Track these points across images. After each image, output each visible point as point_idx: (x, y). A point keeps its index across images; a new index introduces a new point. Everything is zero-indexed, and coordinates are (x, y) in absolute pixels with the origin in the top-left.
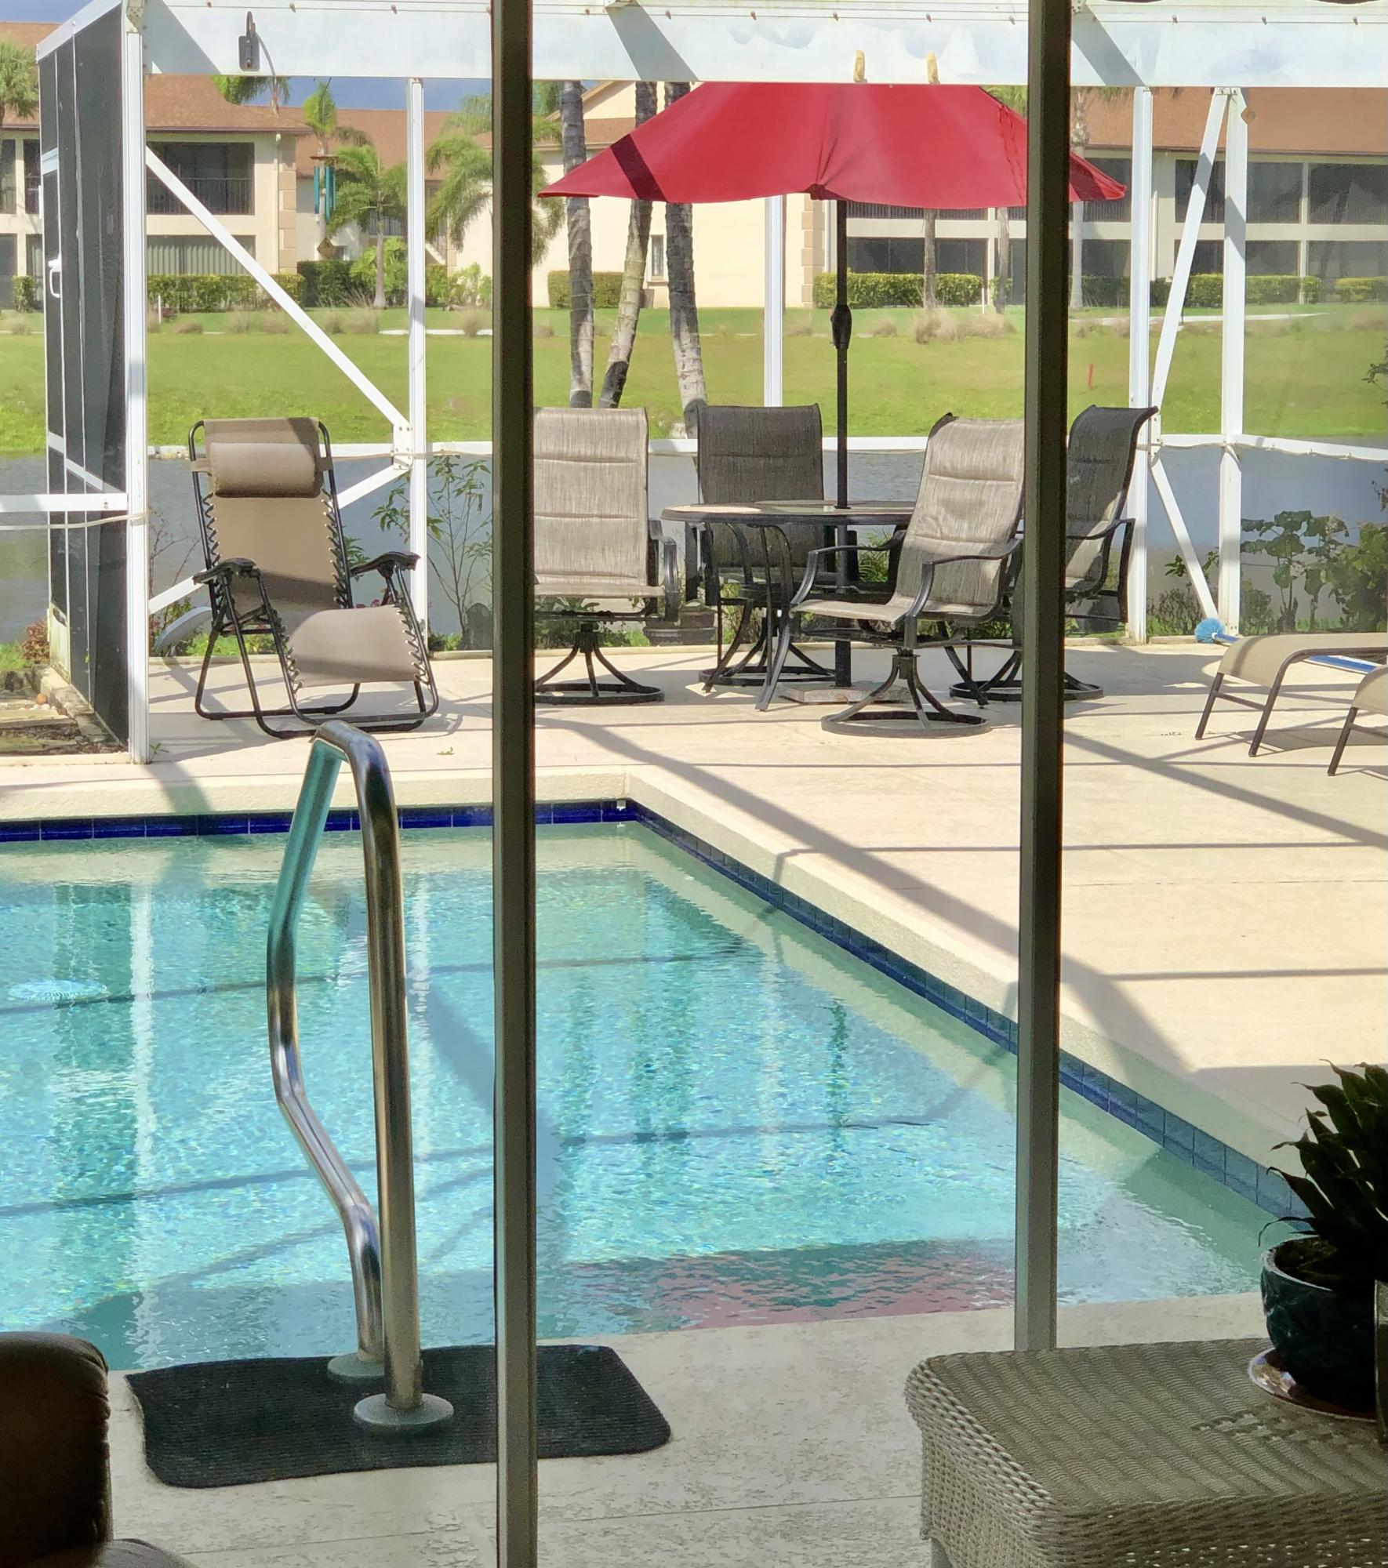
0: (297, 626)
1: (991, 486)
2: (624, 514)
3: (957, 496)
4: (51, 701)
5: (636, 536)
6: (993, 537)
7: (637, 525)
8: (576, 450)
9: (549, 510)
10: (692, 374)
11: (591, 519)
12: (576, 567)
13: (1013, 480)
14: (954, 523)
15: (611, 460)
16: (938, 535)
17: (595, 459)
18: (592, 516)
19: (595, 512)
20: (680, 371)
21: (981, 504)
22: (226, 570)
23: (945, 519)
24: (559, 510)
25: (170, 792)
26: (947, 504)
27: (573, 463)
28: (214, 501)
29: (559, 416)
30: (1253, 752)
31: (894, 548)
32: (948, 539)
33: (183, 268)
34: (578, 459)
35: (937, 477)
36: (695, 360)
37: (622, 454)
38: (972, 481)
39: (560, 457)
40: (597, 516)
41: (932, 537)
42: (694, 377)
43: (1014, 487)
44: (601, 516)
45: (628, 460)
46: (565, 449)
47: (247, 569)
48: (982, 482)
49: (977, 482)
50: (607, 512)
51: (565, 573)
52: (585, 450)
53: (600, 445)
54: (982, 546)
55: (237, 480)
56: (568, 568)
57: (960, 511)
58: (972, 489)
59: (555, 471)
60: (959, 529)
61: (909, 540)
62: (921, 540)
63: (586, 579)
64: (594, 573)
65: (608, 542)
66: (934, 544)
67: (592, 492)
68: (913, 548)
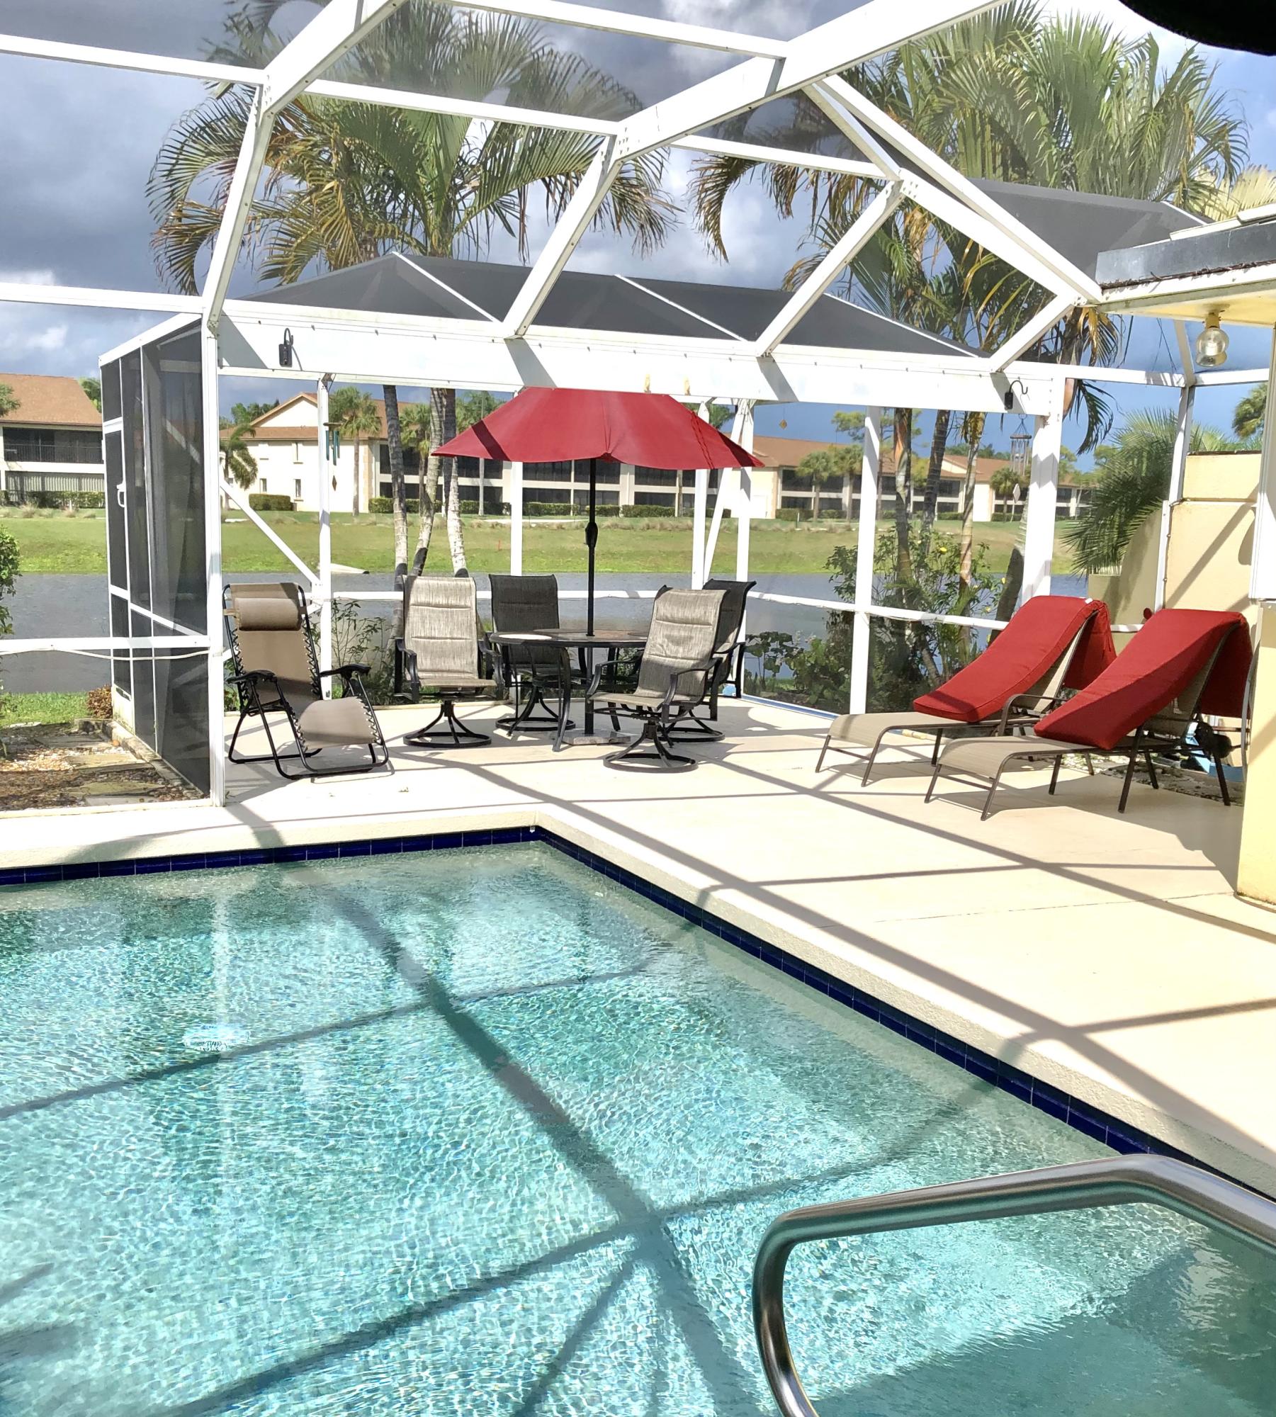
0: (302, 712)
1: (697, 628)
2: (465, 638)
3: (675, 633)
4: (124, 745)
5: (472, 650)
6: (699, 657)
7: (471, 644)
8: (438, 601)
9: (422, 635)
10: (460, 555)
11: (446, 640)
12: (439, 667)
13: (709, 624)
14: (674, 648)
15: (456, 607)
16: (663, 655)
17: (448, 606)
18: (447, 638)
19: (448, 636)
20: (453, 553)
21: (691, 638)
22: (253, 678)
23: (667, 645)
24: (428, 634)
25: (258, 835)
26: (669, 637)
27: (435, 608)
28: (237, 633)
29: (425, 582)
30: (864, 785)
31: (637, 660)
32: (669, 657)
33: (80, 488)
34: (437, 606)
35: (661, 622)
36: (461, 547)
37: (463, 603)
38: (684, 625)
39: (429, 605)
40: (449, 638)
41: (660, 656)
43: (710, 628)
44: (451, 639)
45: (466, 607)
46: (431, 601)
47: (270, 677)
48: (691, 625)
49: (687, 625)
50: (455, 636)
51: (432, 671)
52: (442, 601)
53: (450, 598)
54: (692, 662)
55: (252, 620)
56: (435, 667)
57: (678, 642)
58: (685, 629)
59: (425, 613)
60: (677, 652)
61: (645, 657)
62: (653, 657)
63: (445, 675)
64: (449, 671)
65: (456, 653)
66: (661, 659)
67: (446, 625)
68: (648, 661)
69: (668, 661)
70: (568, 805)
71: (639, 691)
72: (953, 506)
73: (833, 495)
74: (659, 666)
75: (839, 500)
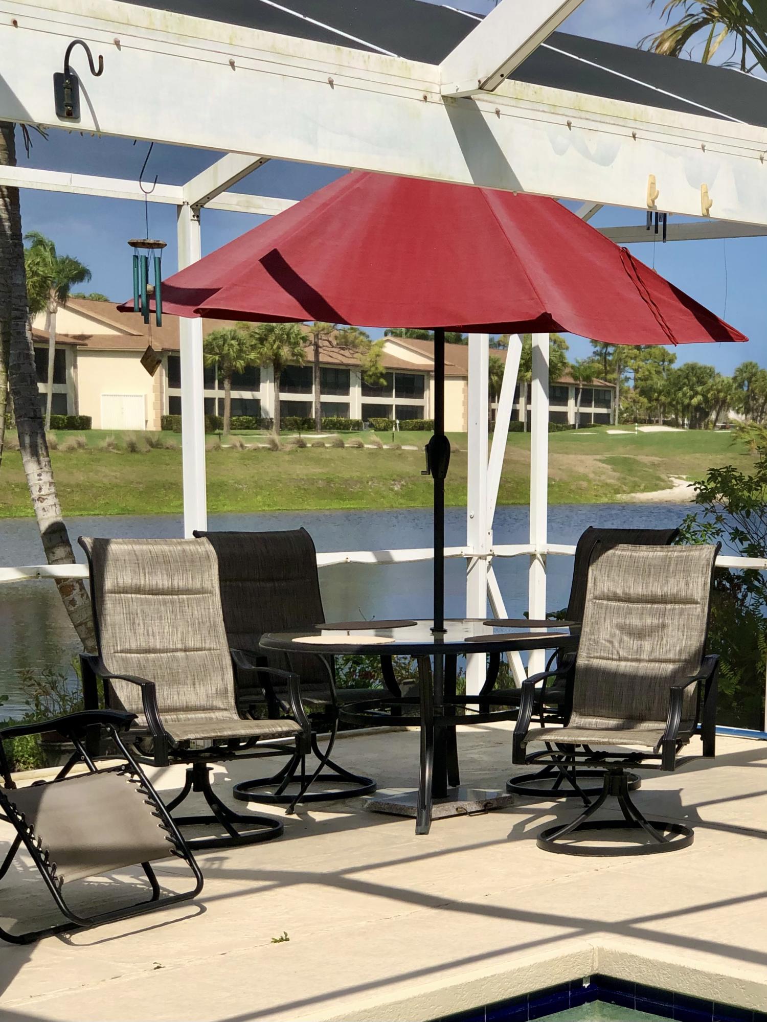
1: (674, 609)
2: (207, 646)
3: (635, 621)
5: (222, 667)
6: (683, 657)
7: (221, 656)
8: (154, 583)
9: (134, 646)
10: (50, 497)
11: (175, 654)
13: (697, 603)
14: (633, 645)
15: (188, 591)
16: (615, 657)
17: (172, 592)
18: (176, 650)
19: (179, 646)
20: (35, 494)
21: (664, 626)
23: (621, 641)
24: (144, 645)
26: (622, 628)
27: (150, 596)
29: (130, 547)
32: (627, 660)
34: (154, 592)
35: (605, 602)
36: (51, 484)
37: (198, 585)
38: (649, 606)
39: (138, 590)
40: (181, 650)
41: (608, 659)
42: (51, 500)
43: (699, 610)
44: (185, 650)
45: (204, 591)
46: (142, 582)
48: (662, 606)
49: (656, 606)
50: (191, 644)
52: (162, 582)
53: (176, 577)
54: (670, 667)
57: (639, 634)
58: (652, 614)
59: (135, 607)
60: (640, 649)
61: (581, 661)
62: (596, 662)
63: (182, 716)
64: (188, 709)
65: (199, 675)
66: (612, 665)
67: (174, 627)
68: (590, 671)
69: (624, 667)
70: (624, 928)
71: (575, 720)
72: (417, 411)
73: (247, 395)
74: (611, 677)
75: (257, 402)
